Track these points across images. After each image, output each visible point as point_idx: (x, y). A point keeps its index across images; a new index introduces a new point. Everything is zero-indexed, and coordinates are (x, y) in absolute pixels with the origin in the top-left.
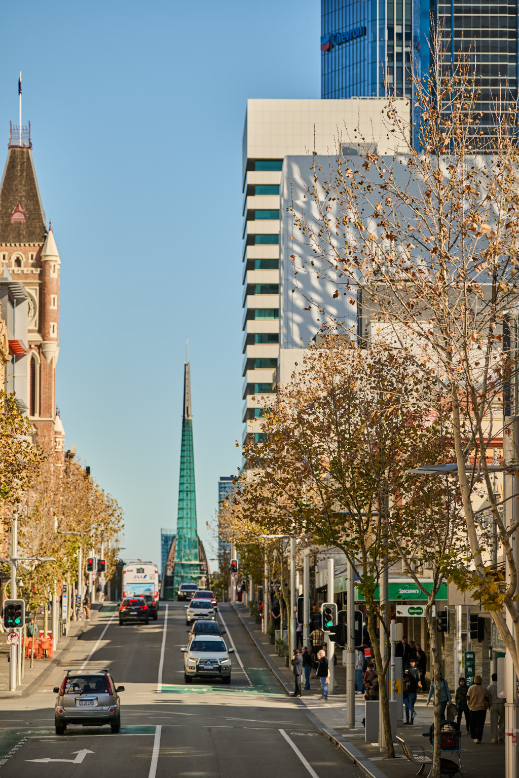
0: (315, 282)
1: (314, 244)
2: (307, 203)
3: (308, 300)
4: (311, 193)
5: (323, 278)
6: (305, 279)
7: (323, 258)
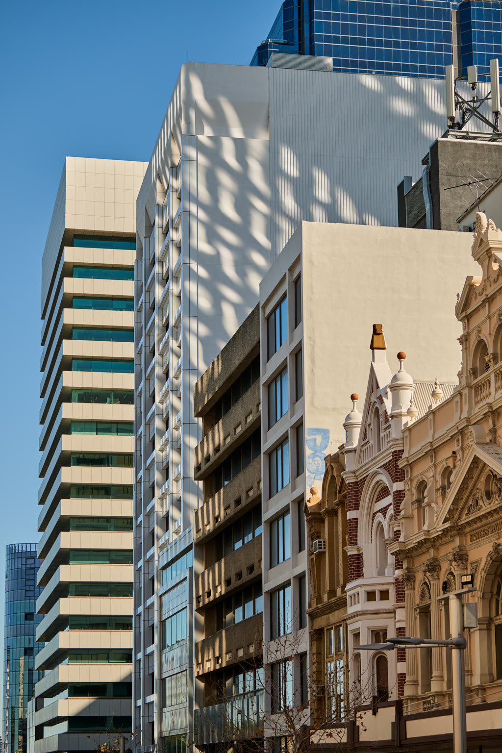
0: (229, 270)
1: (227, 208)
2: (215, 139)
3: (217, 299)
4: (220, 125)
5: (243, 264)
6: (213, 263)
7: (243, 230)
